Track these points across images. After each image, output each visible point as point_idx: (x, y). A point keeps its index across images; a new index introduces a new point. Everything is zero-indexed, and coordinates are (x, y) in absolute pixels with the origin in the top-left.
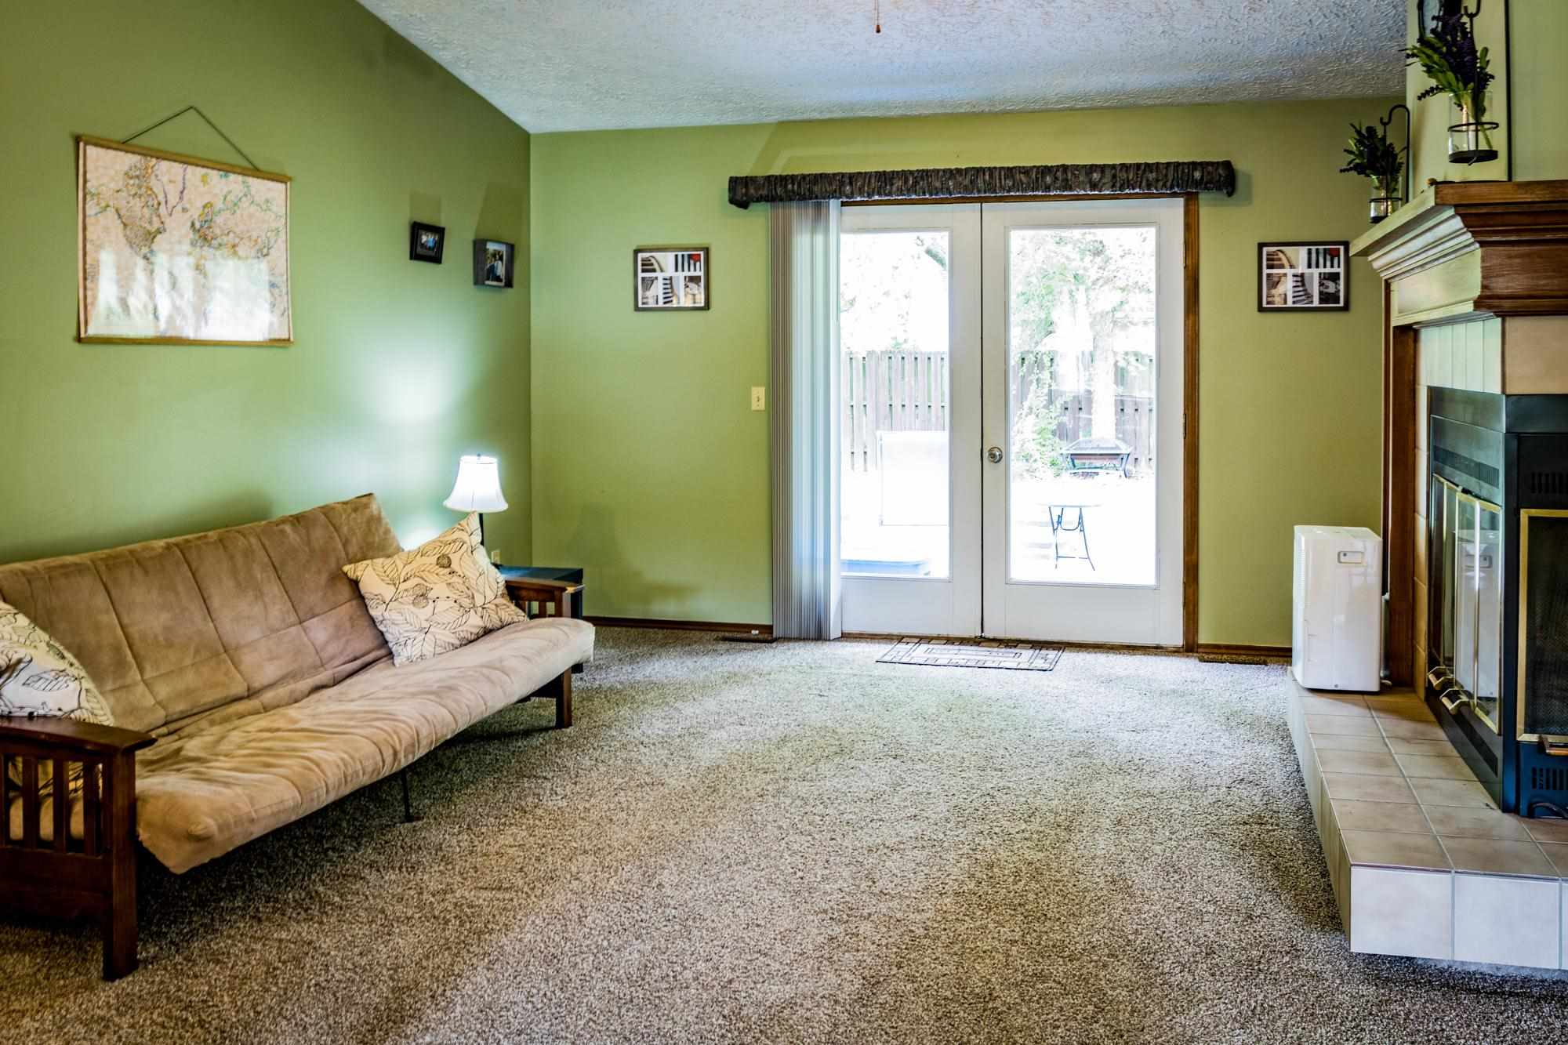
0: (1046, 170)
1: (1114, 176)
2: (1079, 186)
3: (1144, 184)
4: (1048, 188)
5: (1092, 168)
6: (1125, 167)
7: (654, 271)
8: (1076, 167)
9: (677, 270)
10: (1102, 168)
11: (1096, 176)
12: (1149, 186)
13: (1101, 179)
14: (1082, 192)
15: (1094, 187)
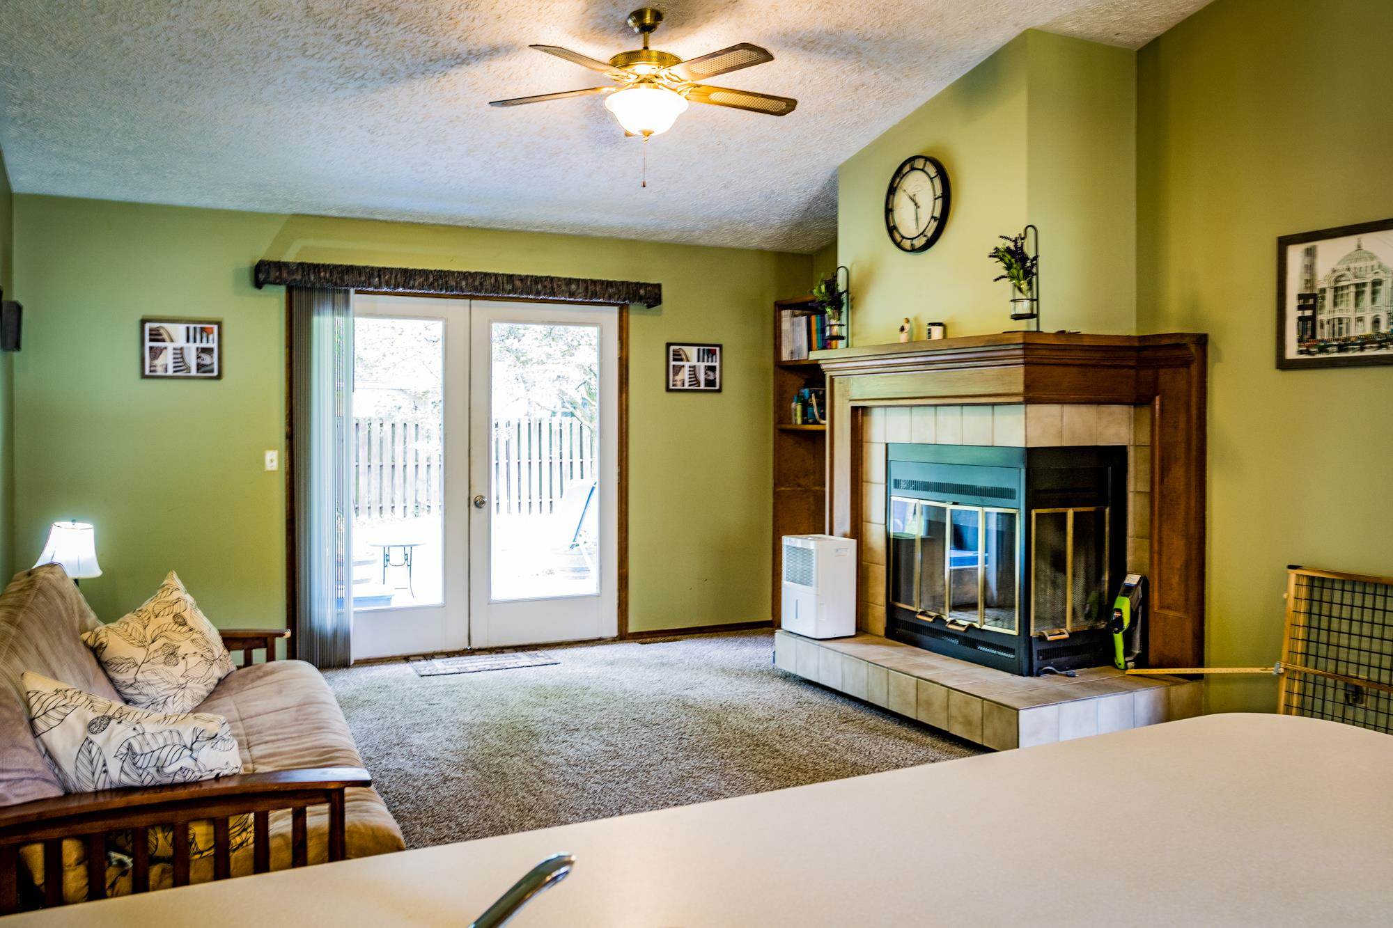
0: (537, 280)
1: (586, 288)
2: (563, 294)
3: (606, 296)
4: (538, 293)
5: (569, 281)
6: (594, 282)
7: (163, 340)
8: (559, 279)
9: (188, 341)
10: (578, 281)
11: (573, 287)
12: (610, 298)
13: (577, 290)
14: (563, 298)
15: (572, 294)
